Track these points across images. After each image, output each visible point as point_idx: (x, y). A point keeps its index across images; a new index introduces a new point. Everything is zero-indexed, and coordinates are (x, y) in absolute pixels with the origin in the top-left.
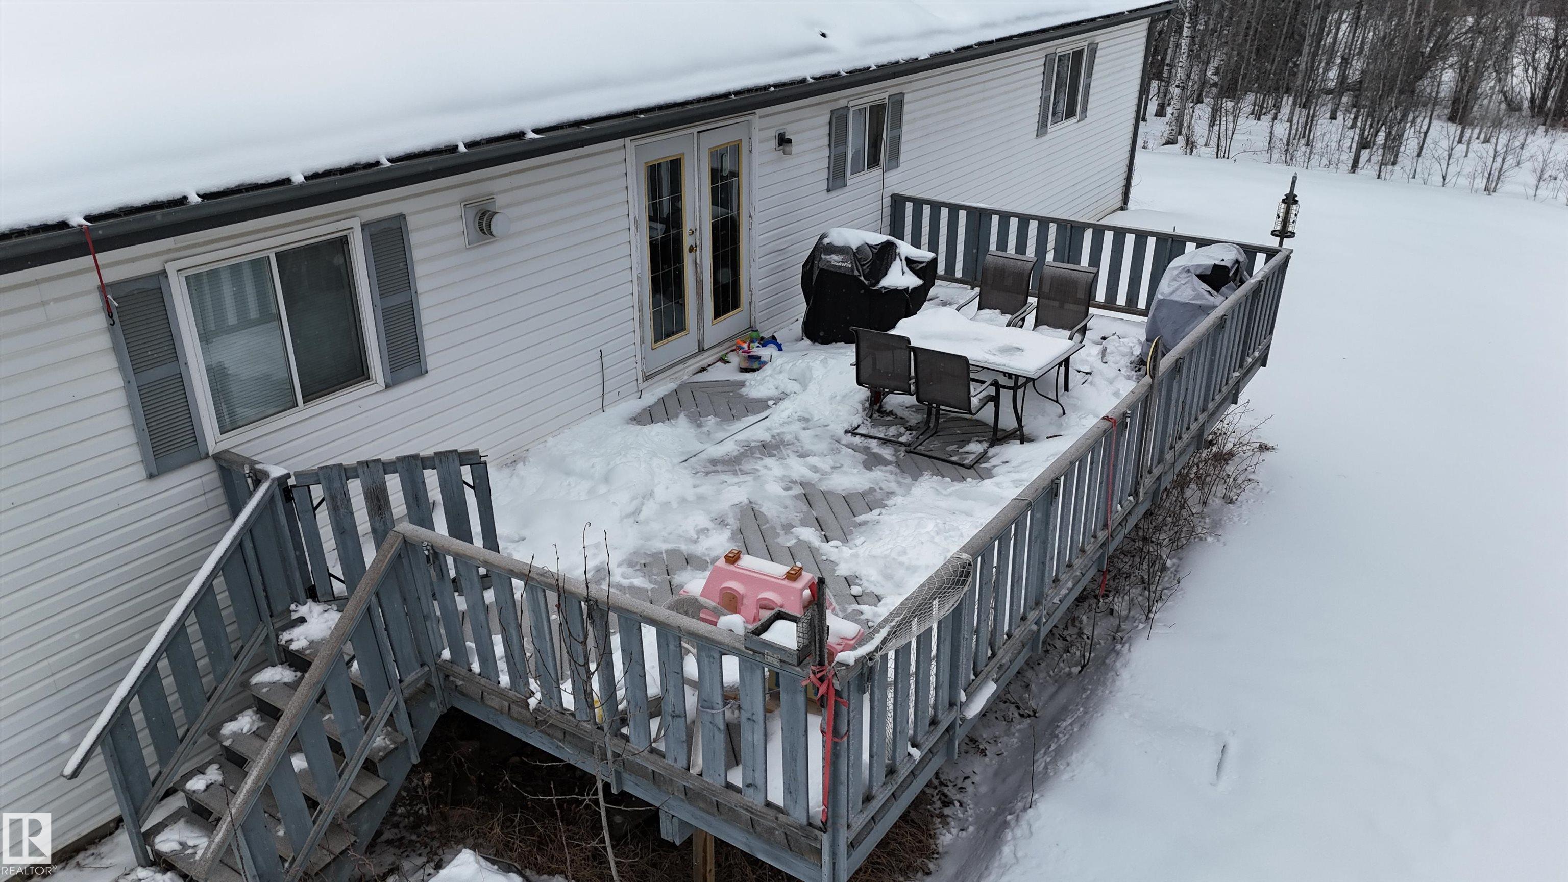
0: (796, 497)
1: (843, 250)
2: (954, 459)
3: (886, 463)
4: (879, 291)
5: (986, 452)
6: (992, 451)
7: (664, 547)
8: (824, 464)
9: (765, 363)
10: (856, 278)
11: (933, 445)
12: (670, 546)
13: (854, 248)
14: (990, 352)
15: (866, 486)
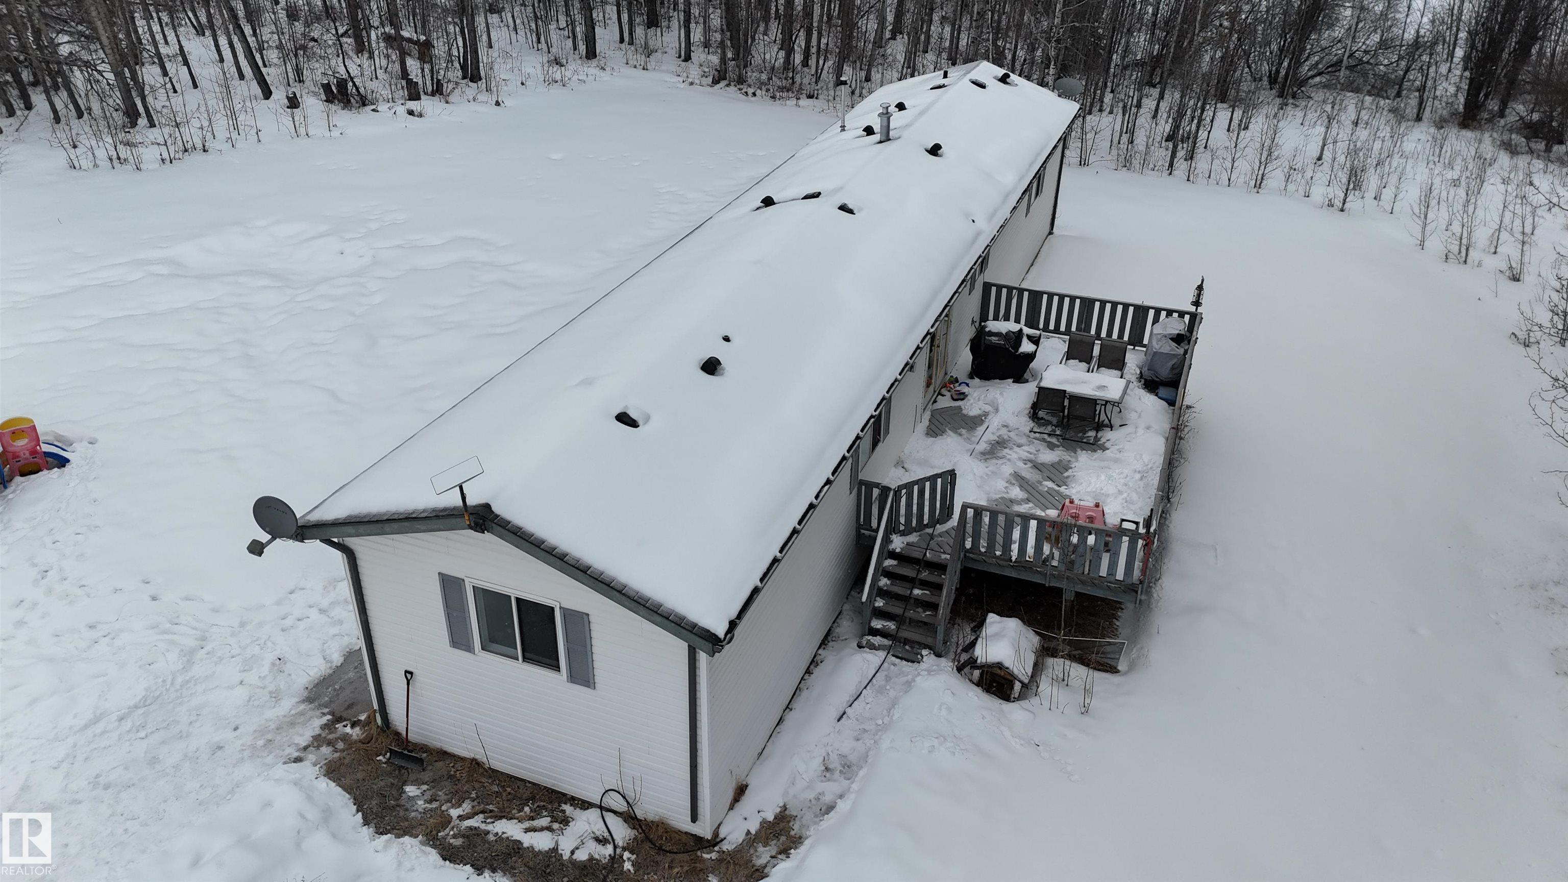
0: (1031, 467)
1: (998, 334)
2: (1085, 440)
3: (1058, 446)
4: (1020, 354)
5: (1097, 436)
6: (1099, 435)
7: (998, 496)
8: (1032, 449)
9: (967, 396)
10: (1008, 349)
11: (1070, 434)
12: (1000, 496)
13: (1004, 333)
14: (1093, 390)
15: (1057, 459)
